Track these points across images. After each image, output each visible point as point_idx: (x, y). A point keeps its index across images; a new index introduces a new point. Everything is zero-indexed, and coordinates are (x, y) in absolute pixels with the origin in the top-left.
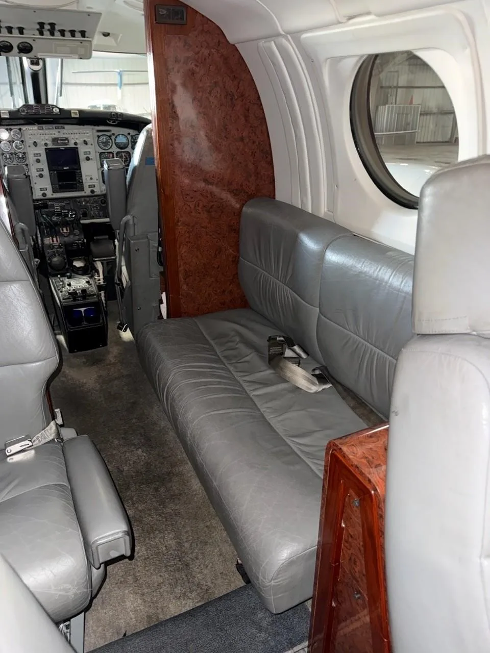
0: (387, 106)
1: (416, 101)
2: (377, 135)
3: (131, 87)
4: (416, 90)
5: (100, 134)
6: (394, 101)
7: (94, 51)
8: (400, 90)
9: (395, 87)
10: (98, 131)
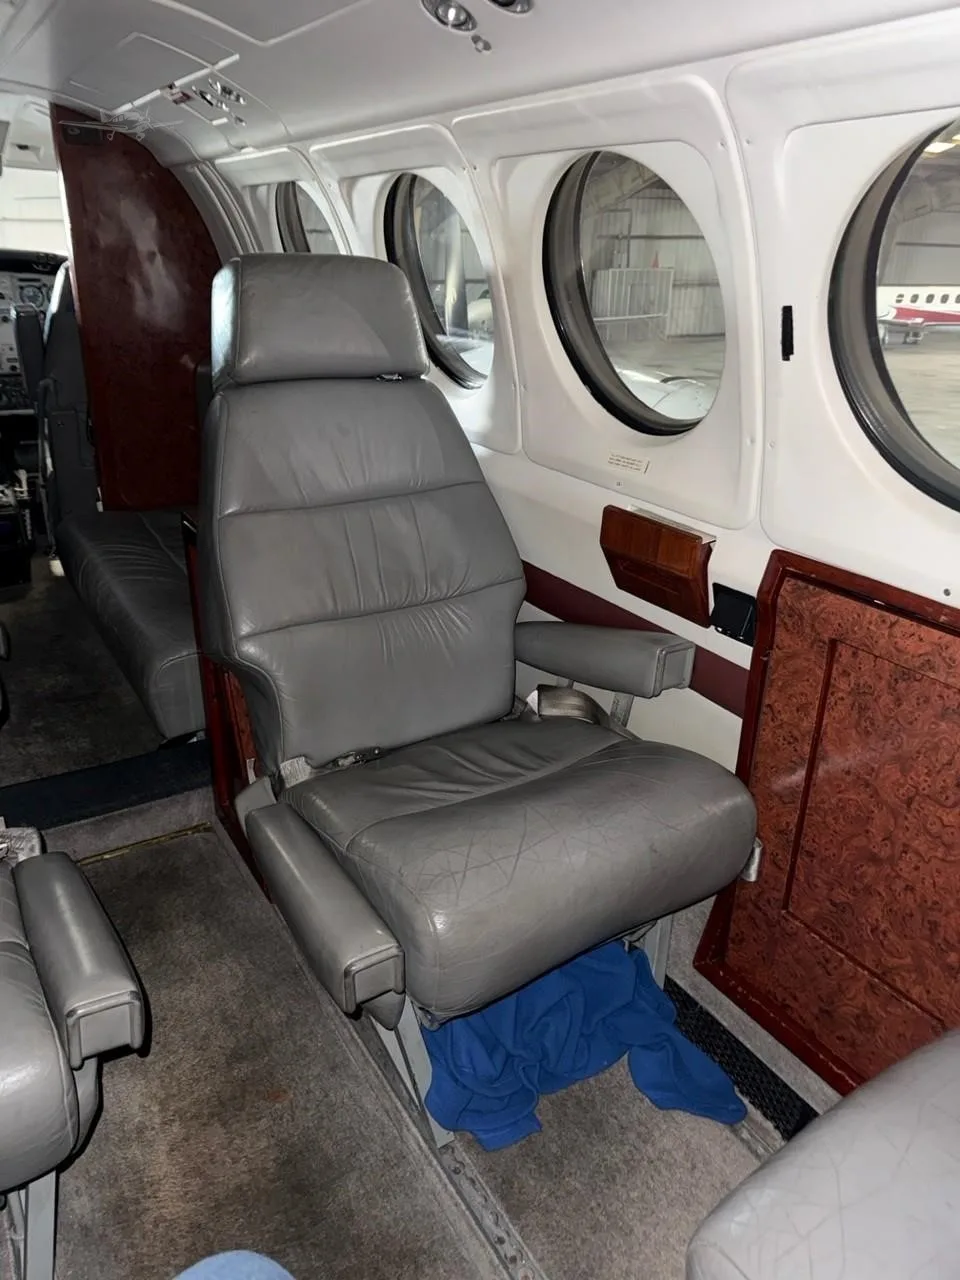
0: (611, 270)
1: (665, 262)
2: (598, 321)
4: (664, 243)
5: (23, 284)
6: (624, 263)
7: (9, 166)
8: (634, 243)
9: (625, 237)
10: (21, 280)
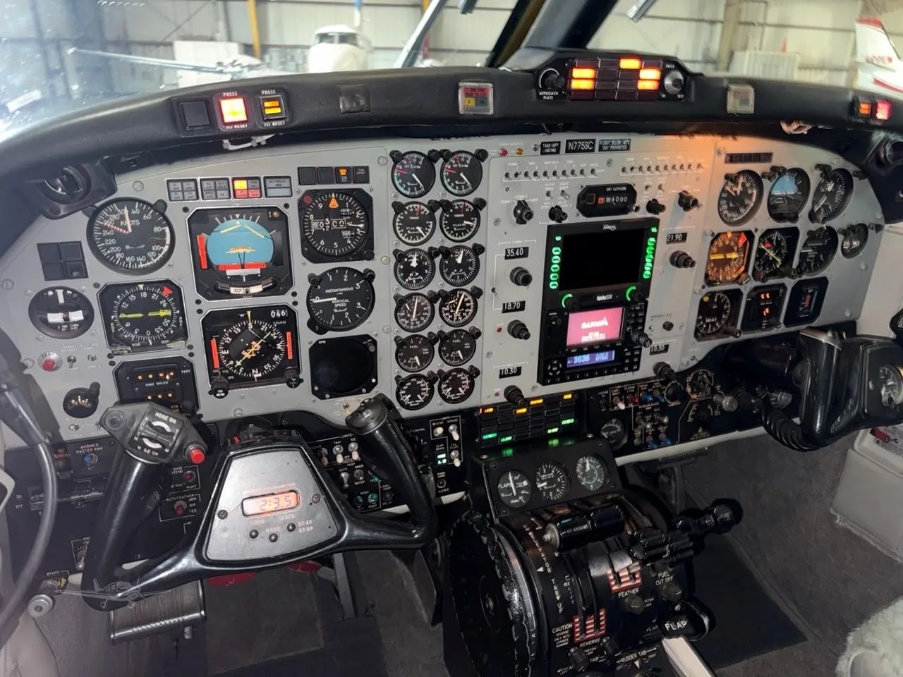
0: (747, 52)
1: (791, 48)
3: (372, 9)
4: (792, 31)
6: (758, 46)
8: (767, 29)
9: (760, 24)
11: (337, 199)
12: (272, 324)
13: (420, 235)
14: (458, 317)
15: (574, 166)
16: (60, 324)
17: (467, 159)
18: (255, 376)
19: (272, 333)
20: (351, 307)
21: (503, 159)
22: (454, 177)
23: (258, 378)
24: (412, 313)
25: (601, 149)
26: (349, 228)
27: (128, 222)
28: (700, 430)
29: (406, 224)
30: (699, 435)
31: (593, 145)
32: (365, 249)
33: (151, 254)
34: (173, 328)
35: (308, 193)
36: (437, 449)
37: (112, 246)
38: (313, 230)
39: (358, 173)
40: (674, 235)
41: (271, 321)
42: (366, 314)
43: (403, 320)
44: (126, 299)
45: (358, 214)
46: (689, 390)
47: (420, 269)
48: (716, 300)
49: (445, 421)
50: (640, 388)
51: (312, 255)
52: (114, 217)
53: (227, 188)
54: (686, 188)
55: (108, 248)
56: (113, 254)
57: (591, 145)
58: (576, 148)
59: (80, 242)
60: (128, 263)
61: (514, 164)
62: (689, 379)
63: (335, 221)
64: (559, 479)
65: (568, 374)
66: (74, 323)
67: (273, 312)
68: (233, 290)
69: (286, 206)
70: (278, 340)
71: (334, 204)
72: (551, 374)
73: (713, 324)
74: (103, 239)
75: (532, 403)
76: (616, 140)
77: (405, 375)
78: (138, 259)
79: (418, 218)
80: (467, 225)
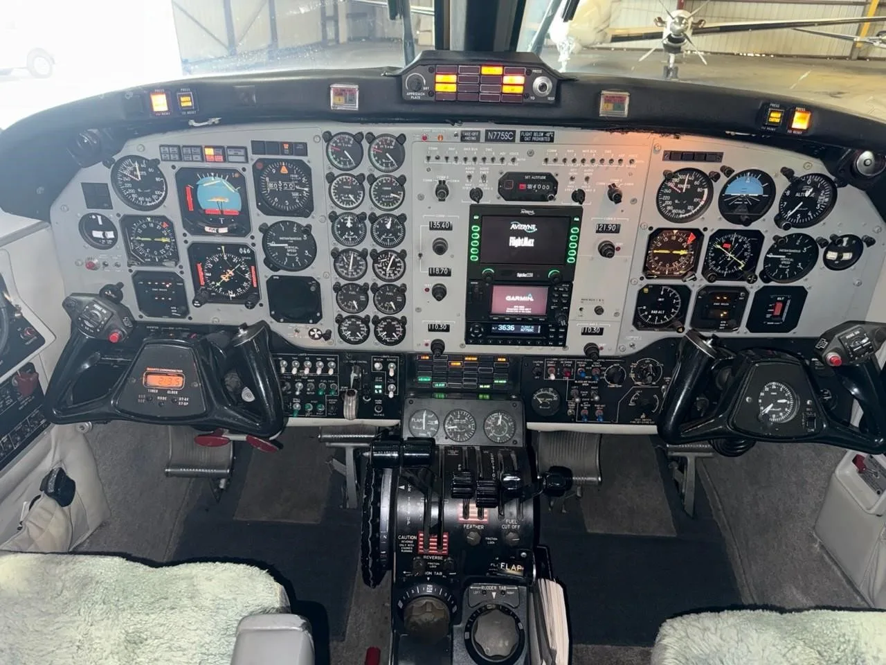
5: (675, 165)
10: (673, 155)
11: (287, 167)
12: (240, 258)
13: (353, 202)
14: (390, 274)
15: (494, 153)
16: (101, 239)
17: (392, 141)
18: (231, 296)
19: (241, 265)
20: (301, 253)
21: (425, 143)
22: (380, 156)
23: (232, 297)
24: (349, 265)
25: (522, 139)
26: (296, 190)
27: (138, 173)
28: (643, 416)
29: (340, 191)
30: (641, 421)
31: (514, 136)
32: (307, 208)
33: (154, 197)
34: (172, 252)
35: (260, 160)
36: (377, 380)
37: (130, 188)
38: (268, 189)
39: (298, 147)
40: (607, 225)
41: (240, 256)
42: (311, 260)
43: (342, 269)
44: (140, 227)
45: (304, 179)
46: (632, 376)
47: (355, 229)
48: (662, 293)
49: (385, 359)
50: (578, 365)
51: (266, 209)
52: (130, 168)
53: (200, 153)
54: (616, 182)
55: (127, 189)
56: (130, 194)
57: (511, 136)
58: (496, 137)
59: (107, 184)
60: (140, 201)
61: (434, 149)
62: (634, 365)
63: (285, 184)
64: (470, 426)
65: (491, 339)
66: (110, 239)
67: (241, 249)
68: (207, 229)
69: (244, 169)
70: (246, 272)
71: (284, 170)
72: (472, 335)
73: (661, 317)
74: (124, 182)
75: (466, 359)
76: (539, 132)
77: (345, 315)
78: (147, 199)
79: (350, 187)
80: (394, 197)
